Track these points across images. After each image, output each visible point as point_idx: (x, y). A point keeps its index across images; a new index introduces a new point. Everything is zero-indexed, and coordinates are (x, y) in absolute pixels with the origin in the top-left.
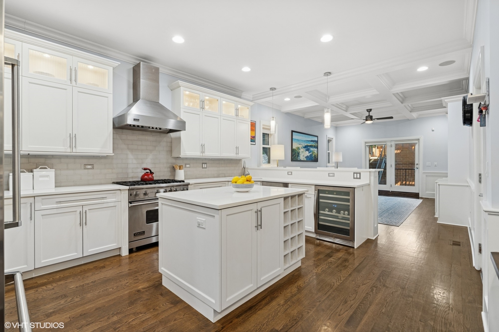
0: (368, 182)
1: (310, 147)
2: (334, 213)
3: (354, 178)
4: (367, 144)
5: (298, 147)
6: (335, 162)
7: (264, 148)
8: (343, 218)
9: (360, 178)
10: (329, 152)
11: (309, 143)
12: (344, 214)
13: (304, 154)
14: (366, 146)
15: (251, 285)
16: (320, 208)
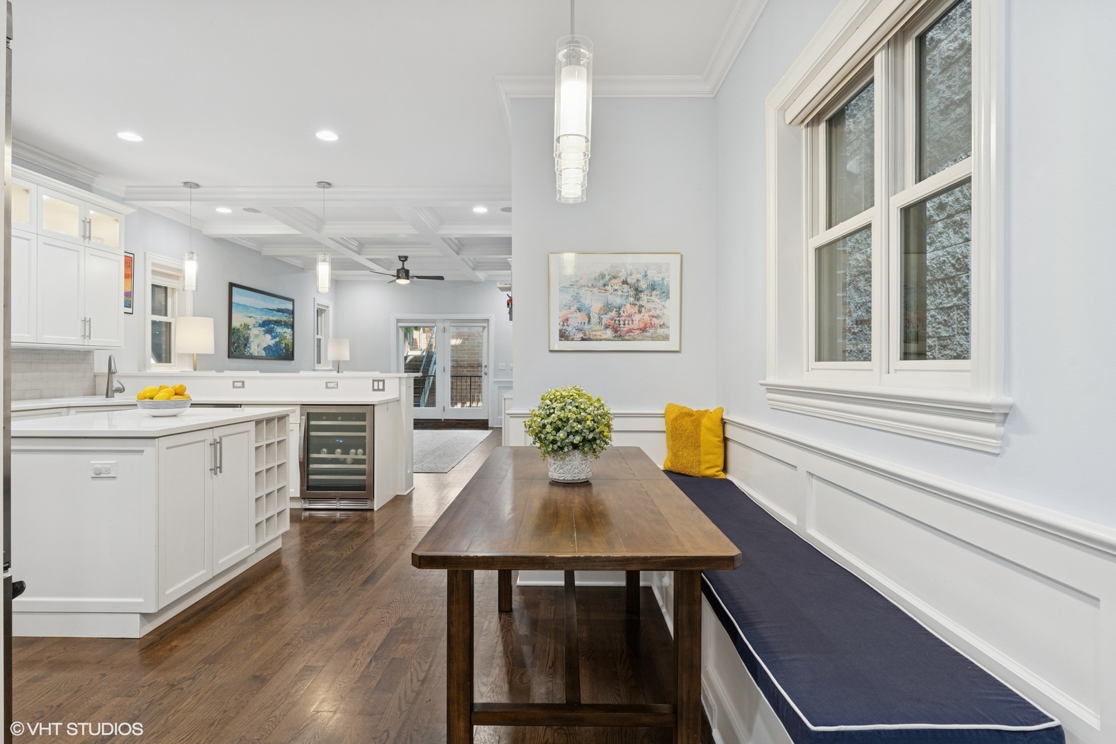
0: (397, 396)
1: (274, 325)
2: (338, 454)
3: (374, 390)
4: (400, 324)
5: (245, 325)
6: (334, 362)
7: (154, 323)
8: (356, 461)
9: (383, 390)
10: (319, 337)
11: (273, 316)
12: (356, 454)
13: (260, 341)
14: (398, 328)
15: (203, 572)
16: (311, 449)
